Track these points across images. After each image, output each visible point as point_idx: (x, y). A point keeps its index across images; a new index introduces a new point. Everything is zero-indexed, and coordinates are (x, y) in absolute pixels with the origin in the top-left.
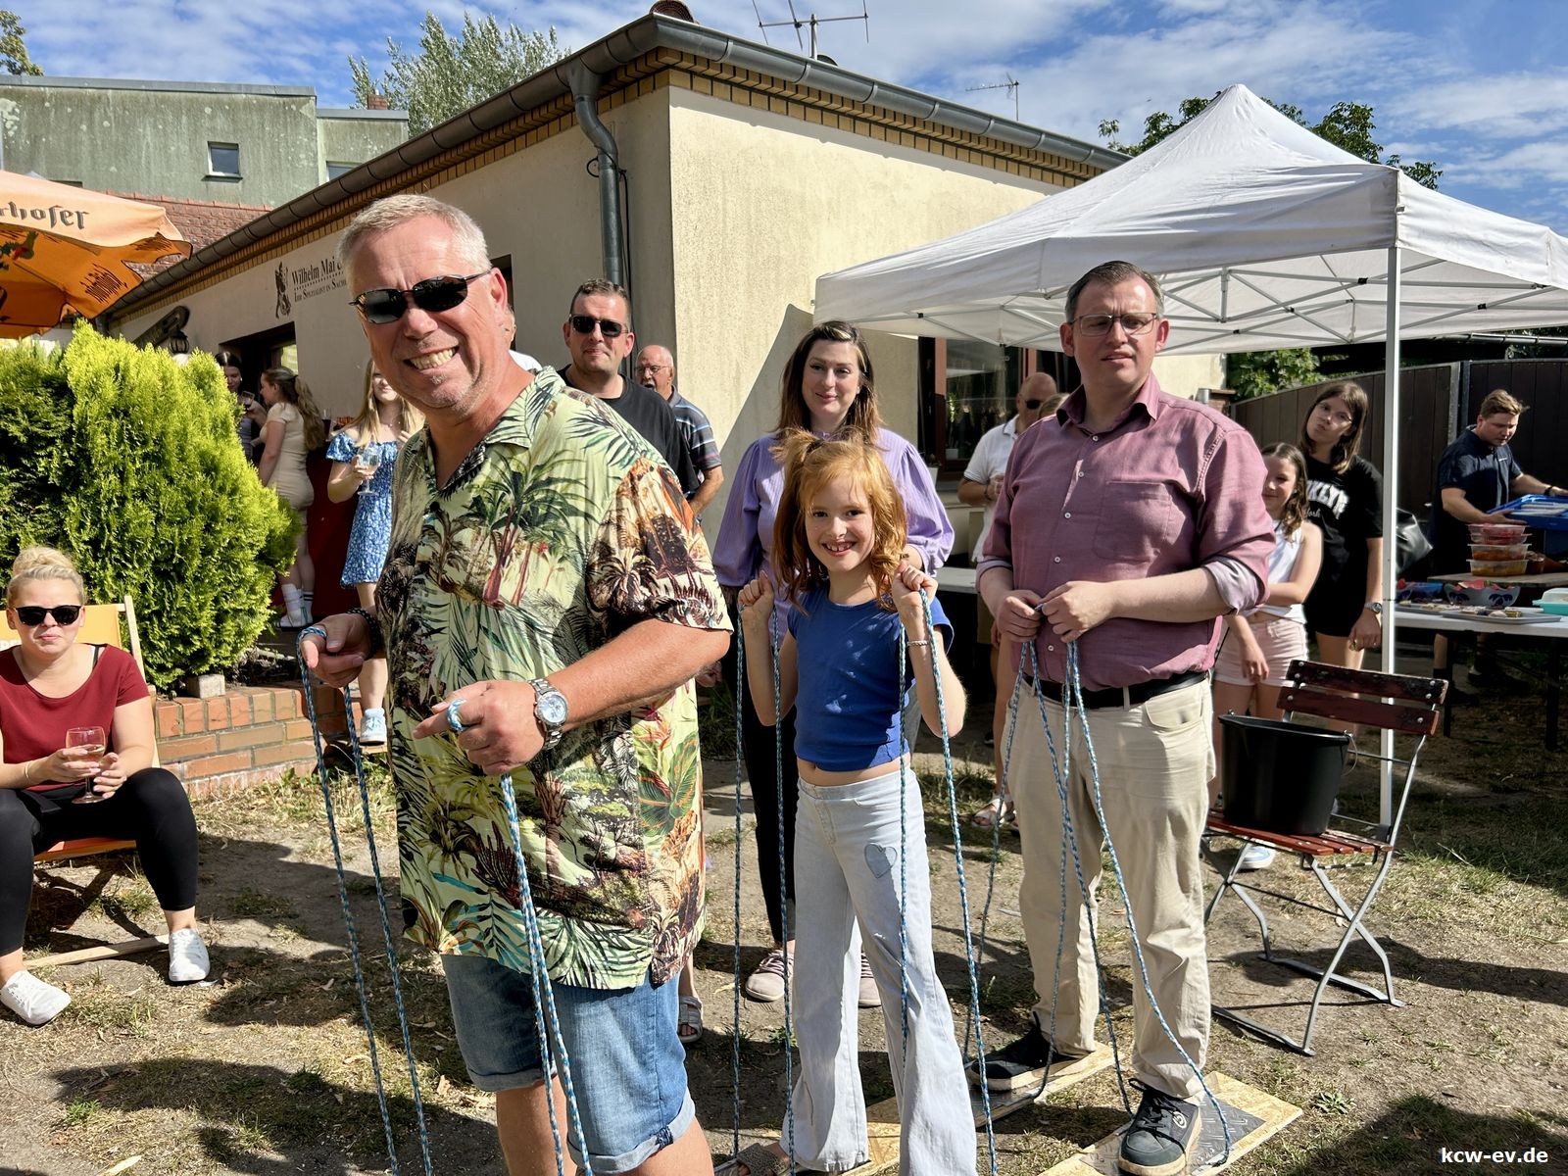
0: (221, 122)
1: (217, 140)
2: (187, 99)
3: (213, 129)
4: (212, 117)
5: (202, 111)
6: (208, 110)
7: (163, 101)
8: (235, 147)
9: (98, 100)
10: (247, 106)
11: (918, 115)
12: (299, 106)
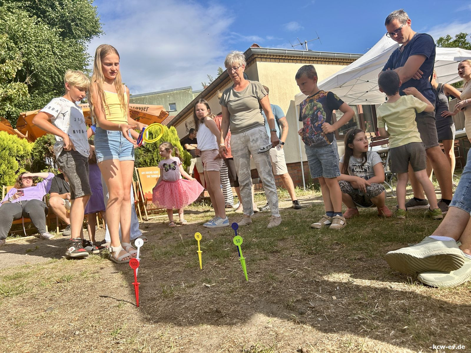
0: (171, 98)
1: (171, 103)
2: (163, 94)
3: (170, 100)
4: (169, 97)
5: (167, 97)
6: (168, 96)
7: (158, 96)
8: (175, 104)
9: (144, 99)
10: (177, 93)
11: (300, 56)
12: (188, 91)
